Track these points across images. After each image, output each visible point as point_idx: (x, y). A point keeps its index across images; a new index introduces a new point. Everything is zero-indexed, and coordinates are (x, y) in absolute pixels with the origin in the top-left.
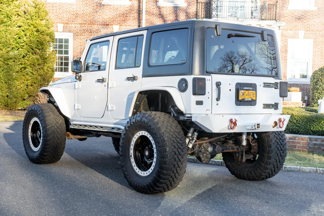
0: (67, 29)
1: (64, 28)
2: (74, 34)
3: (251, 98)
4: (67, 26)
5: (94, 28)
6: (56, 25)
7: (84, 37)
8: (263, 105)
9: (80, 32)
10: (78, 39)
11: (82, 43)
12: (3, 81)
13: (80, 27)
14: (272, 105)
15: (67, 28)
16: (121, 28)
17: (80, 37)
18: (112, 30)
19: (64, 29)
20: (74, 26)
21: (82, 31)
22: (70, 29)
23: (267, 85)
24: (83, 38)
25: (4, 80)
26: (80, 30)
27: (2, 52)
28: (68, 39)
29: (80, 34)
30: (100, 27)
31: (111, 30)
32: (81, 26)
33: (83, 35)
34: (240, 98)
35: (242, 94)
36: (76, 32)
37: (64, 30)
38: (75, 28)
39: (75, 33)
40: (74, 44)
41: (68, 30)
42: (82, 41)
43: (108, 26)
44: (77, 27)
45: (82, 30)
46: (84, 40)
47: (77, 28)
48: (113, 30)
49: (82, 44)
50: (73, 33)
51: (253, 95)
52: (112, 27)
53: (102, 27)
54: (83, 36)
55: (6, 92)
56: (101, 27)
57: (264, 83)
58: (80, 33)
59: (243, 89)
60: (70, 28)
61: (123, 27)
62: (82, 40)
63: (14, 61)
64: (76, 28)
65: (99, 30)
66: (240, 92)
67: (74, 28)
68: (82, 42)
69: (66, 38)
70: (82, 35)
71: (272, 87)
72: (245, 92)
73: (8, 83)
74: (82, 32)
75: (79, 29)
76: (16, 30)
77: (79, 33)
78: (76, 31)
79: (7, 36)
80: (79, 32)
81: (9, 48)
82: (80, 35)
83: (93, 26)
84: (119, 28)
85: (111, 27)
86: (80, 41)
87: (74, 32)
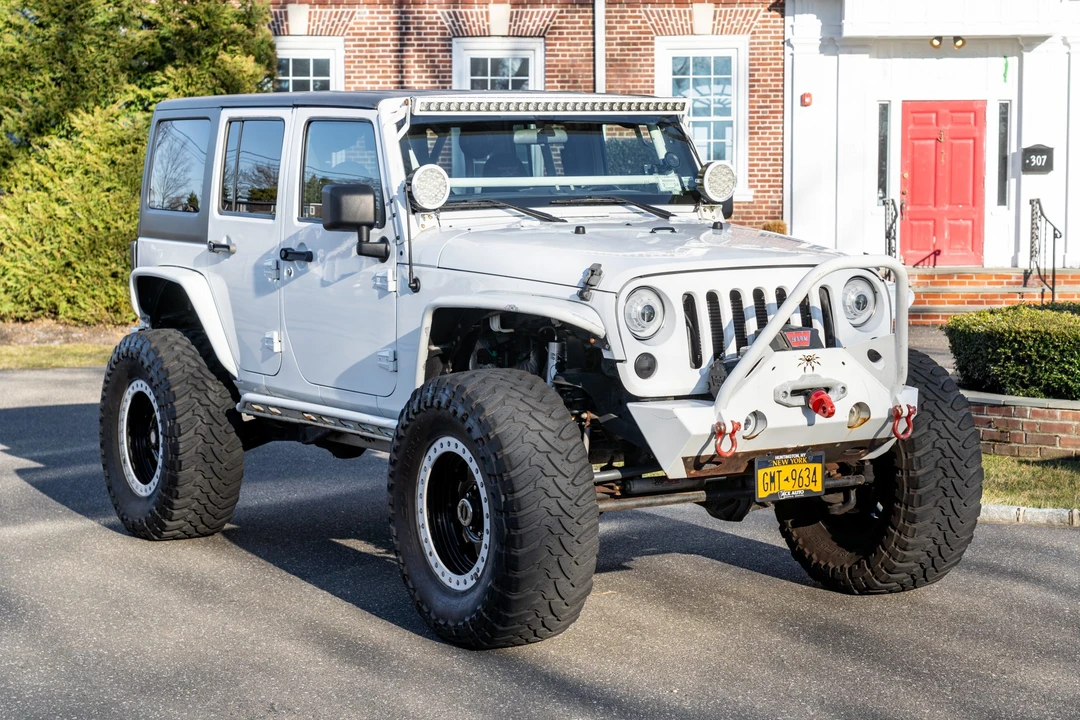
0: (323, 24)
1: (312, 19)
2: (346, 40)
4: (321, 13)
5: (420, 15)
6: (283, 10)
7: (383, 51)
9: (371, 34)
10: (364, 60)
11: (378, 72)
12: (96, 222)
13: (368, 15)
15: (323, 19)
16: (517, 12)
17: (371, 51)
18: (486, 24)
19: (311, 23)
20: (348, 13)
21: (377, 28)
22: (334, 22)
24: (381, 54)
25: (103, 220)
26: (369, 25)
27: (92, 119)
28: (328, 60)
29: (368, 40)
30: (443, 13)
31: (481, 23)
32: (372, 12)
33: (381, 42)
36: (354, 34)
37: (311, 28)
38: (349, 21)
39: (351, 37)
40: (349, 77)
41: (324, 27)
42: (376, 64)
43: (470, 8)
44: (356, 15)
45: (376, 25)
46: (384, 62)
47: (357, 20)
48: (487, 21)
49: (379, 77)
50: (342, 38)
52: (484, 10)
53: (449, 13)
54: (381, 48)
55: (109, 259)
56: (445, 11)
58: (369, 37)
60: (333, 19)
61: (525, 10)
62: (378, 62)
63: (134, 151)
64: (353, 20)
65: (436, 23)
67: (347, 19)
68: (376, 69)
69: (321, 56)
70: (378, 45)
73: (117, 228)
74: (375, 31)
75: (366, 23)
76: (138, 40)
77: (365, 37)
78: (356, 31)
79: (106, 62)
80: (364, 34)
81: (114, 105)
82: (371, 46)
83: (416, 10)
84: (512, 13)
85: (482, 13)
86: (369, 65)
87: (348, 34)
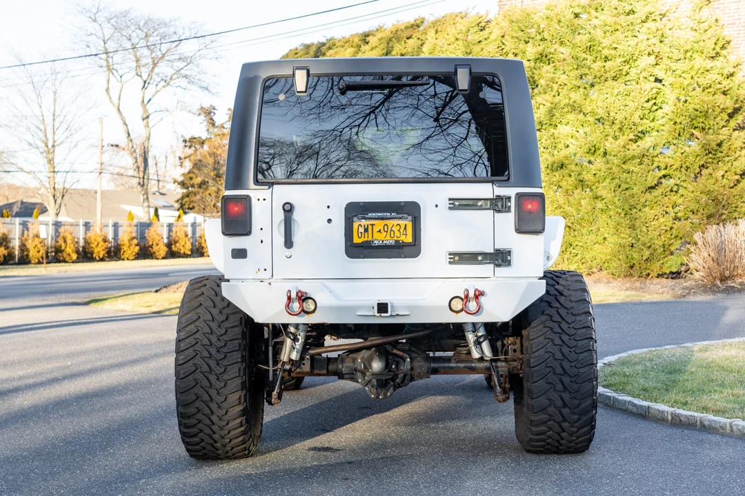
3: (396, 238)
8: (450, 254)
14: (485, 255)
23: (460, 204)
34: (356, 240)
35: (362, 230)
51: (402, 230)
57: (450, 199)
59: (364, 218)
66: (355, 225)
71: (481, 208)
72: (372, 225)
